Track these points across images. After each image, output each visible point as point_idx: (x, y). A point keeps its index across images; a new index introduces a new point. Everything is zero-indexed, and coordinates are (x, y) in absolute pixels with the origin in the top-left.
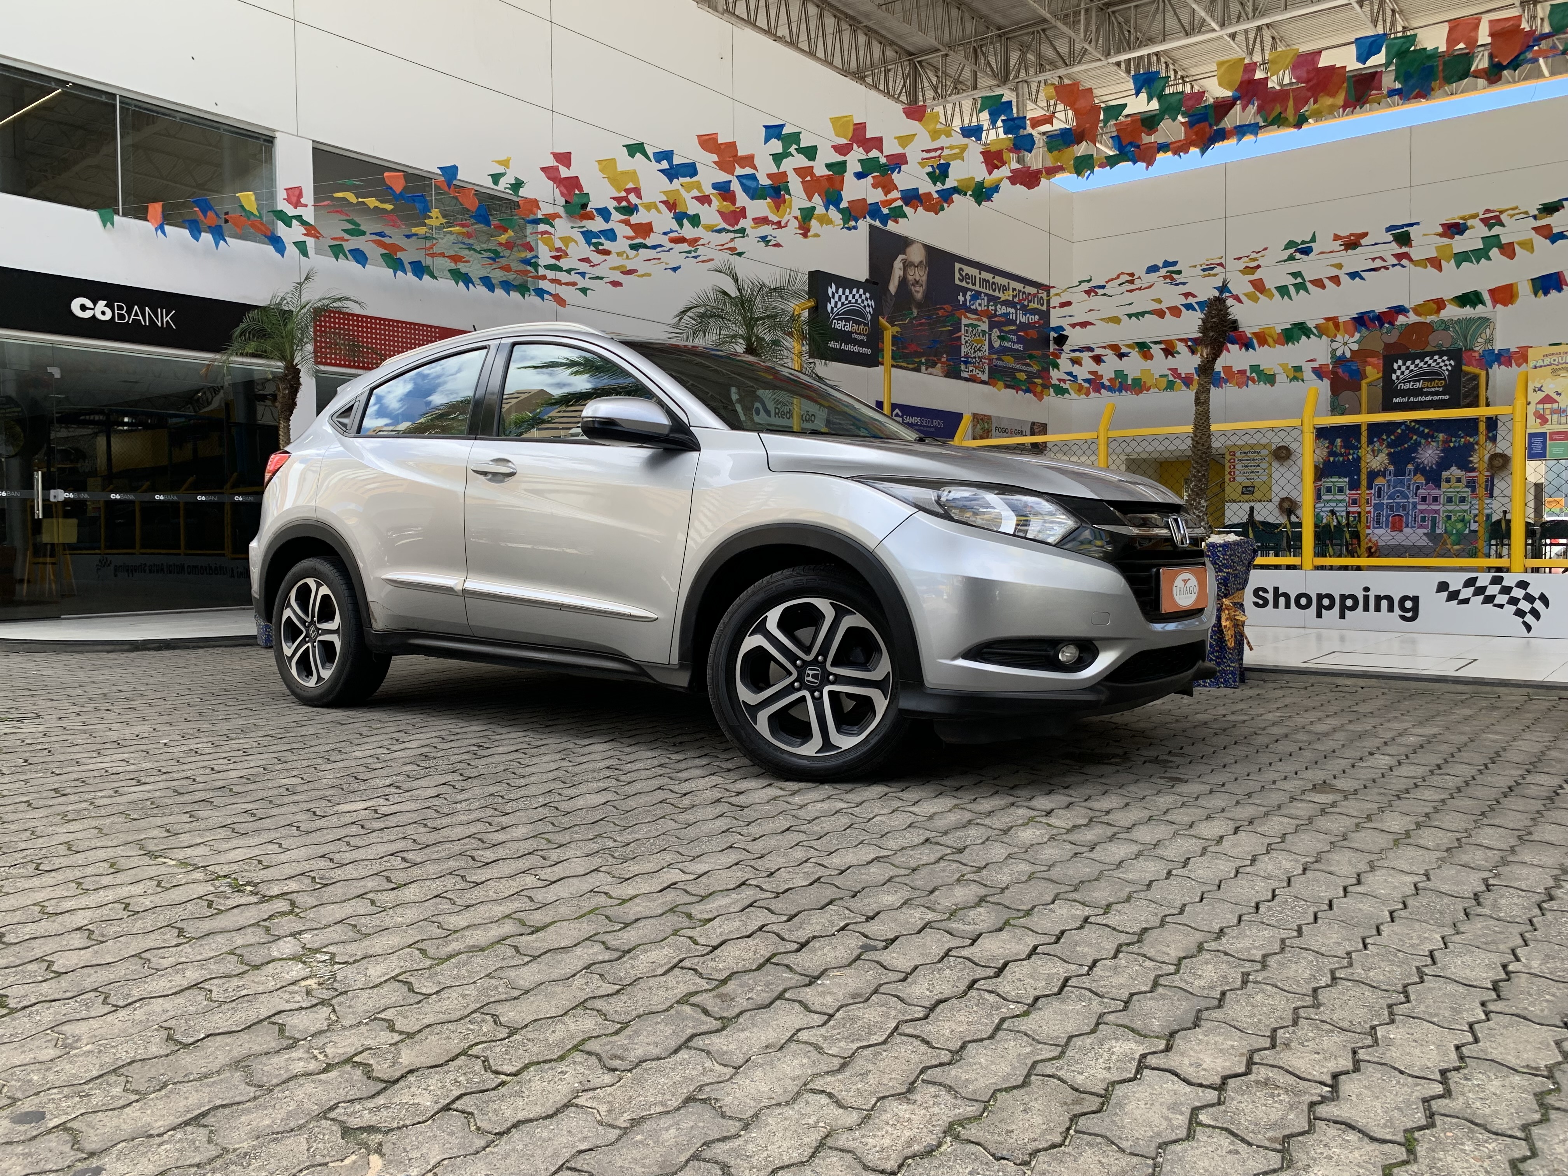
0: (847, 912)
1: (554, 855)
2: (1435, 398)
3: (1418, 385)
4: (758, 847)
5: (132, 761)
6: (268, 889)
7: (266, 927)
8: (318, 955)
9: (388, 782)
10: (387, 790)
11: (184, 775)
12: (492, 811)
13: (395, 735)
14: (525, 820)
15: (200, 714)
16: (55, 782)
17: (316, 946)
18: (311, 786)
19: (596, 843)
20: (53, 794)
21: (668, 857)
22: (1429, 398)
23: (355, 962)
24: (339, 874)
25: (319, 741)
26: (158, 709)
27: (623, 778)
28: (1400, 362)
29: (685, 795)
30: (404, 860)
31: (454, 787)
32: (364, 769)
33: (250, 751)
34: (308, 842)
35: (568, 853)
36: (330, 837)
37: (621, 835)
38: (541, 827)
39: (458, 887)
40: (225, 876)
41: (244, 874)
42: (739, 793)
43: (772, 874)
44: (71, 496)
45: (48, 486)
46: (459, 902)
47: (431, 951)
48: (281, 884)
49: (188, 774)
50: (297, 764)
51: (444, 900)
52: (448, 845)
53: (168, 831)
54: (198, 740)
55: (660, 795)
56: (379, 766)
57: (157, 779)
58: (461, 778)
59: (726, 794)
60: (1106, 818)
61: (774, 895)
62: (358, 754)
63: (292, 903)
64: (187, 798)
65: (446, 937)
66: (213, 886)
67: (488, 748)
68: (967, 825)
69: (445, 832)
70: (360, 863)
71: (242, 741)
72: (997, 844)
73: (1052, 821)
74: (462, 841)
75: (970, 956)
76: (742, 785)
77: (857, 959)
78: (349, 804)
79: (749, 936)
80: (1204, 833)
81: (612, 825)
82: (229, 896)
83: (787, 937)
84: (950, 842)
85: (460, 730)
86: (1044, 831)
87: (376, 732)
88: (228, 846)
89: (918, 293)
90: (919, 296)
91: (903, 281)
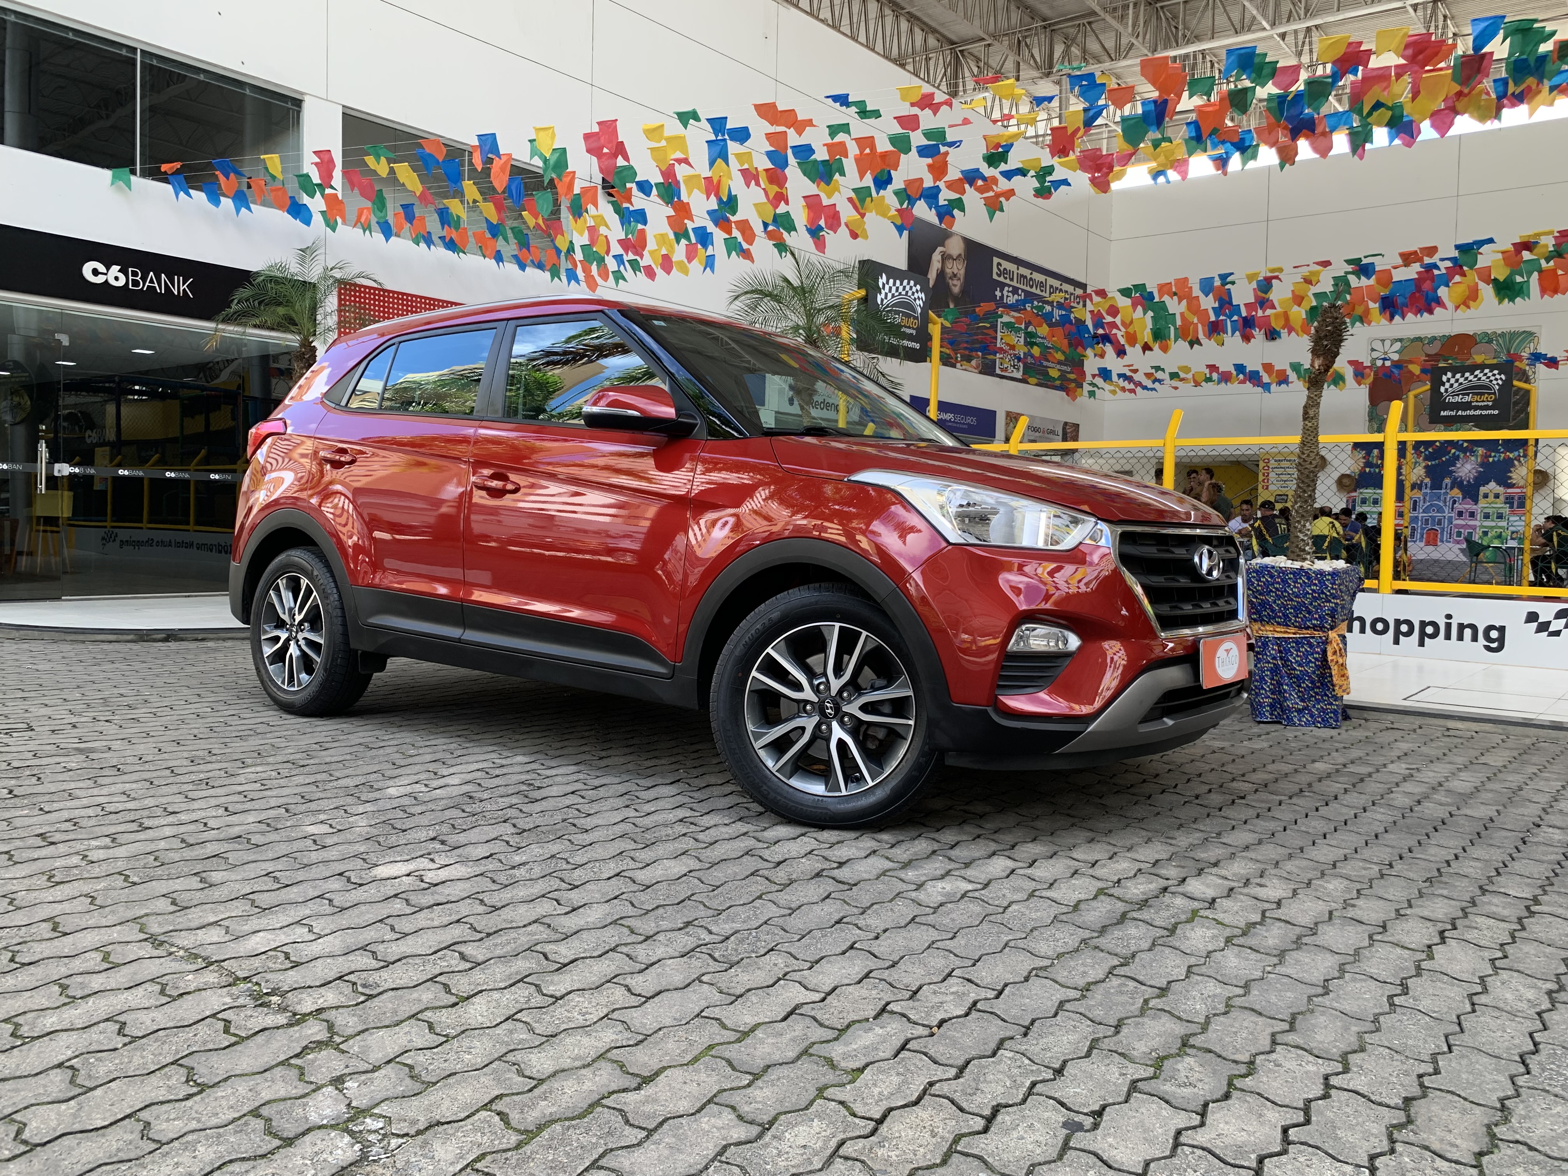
0: (1027, 1061)
1: (643, 953)
2: (1484, 412)
3: (1467, 399)
4: (884, 947)
5: (133, 795)
6: (299, 1003)
7: (301, 1068)
8: (368, 1121)
9: (432, 834)
10: (431, 846)
11: (193, 817)
12: (558, 881)
13: (432, 767)
14: (598, 896)
15: (211, 729)
16: (41, 823)
17: (365, 1102)
18: (341, 837)
19: (688, 934)
20: (39, 842)
21: (778, 962)
22: (1478, 412)
23: (419, 1133)
24: (387, 978)
25: (346, 771)
27: (701, 836)
28: (1449, 375)
29: (779, 864)
30: (463, 957)
31: (508, 843)
32: (401, 814)
33: (269, 784)
34: (345, 923)
35: (656, 949)
36: (371, 917)
37: (716, 923)
38: (620, 909)
39: (533, 1003)
40: (245, 979)
41: (269, 976)
42: (841, 864)
43: (915, 993)
44: (77, 470)
45: (54, 458)
46: (538, 1028)
47: (515, 1117)
48: (315, 993)
49: (198, 815)
50: (324, 805)
51: (520, 1025)
52: (513, 934)
53: (174, 903)
54: (209, 767)
55: (751, 864)
56: (419, 809)
57: (163, 821)
58: (514, 830)
59: (826, 865)
60: (1279, 913)
61: (926, 1032)
62: (392, 791)
63: (331, 1027)
64: (198, 852)
65: (530, 1090)
66: (231, 995)
67: (539, 788)
68: (1123, 918)
69: (506, 913)
70: (410, 960)
71: (259, 769)
72: (1167, 950)
73: (1220, 916)
74: (529, 928)
75: (1209, 1146)
76: (842, 852)
77: (1066, 1147)
78: (390, 866)
79: (916, 1103)
80: (1406, 940)
81: (701, 907)
82: (249, 1013)
83: (964, 1105)
84: (1110, 947)
85: (504, 762)
86: (1215, 932)
87: (410, 761)
88: (247, 928)
89: (956, 287)
90: (956, 290)
91: (941, 274)
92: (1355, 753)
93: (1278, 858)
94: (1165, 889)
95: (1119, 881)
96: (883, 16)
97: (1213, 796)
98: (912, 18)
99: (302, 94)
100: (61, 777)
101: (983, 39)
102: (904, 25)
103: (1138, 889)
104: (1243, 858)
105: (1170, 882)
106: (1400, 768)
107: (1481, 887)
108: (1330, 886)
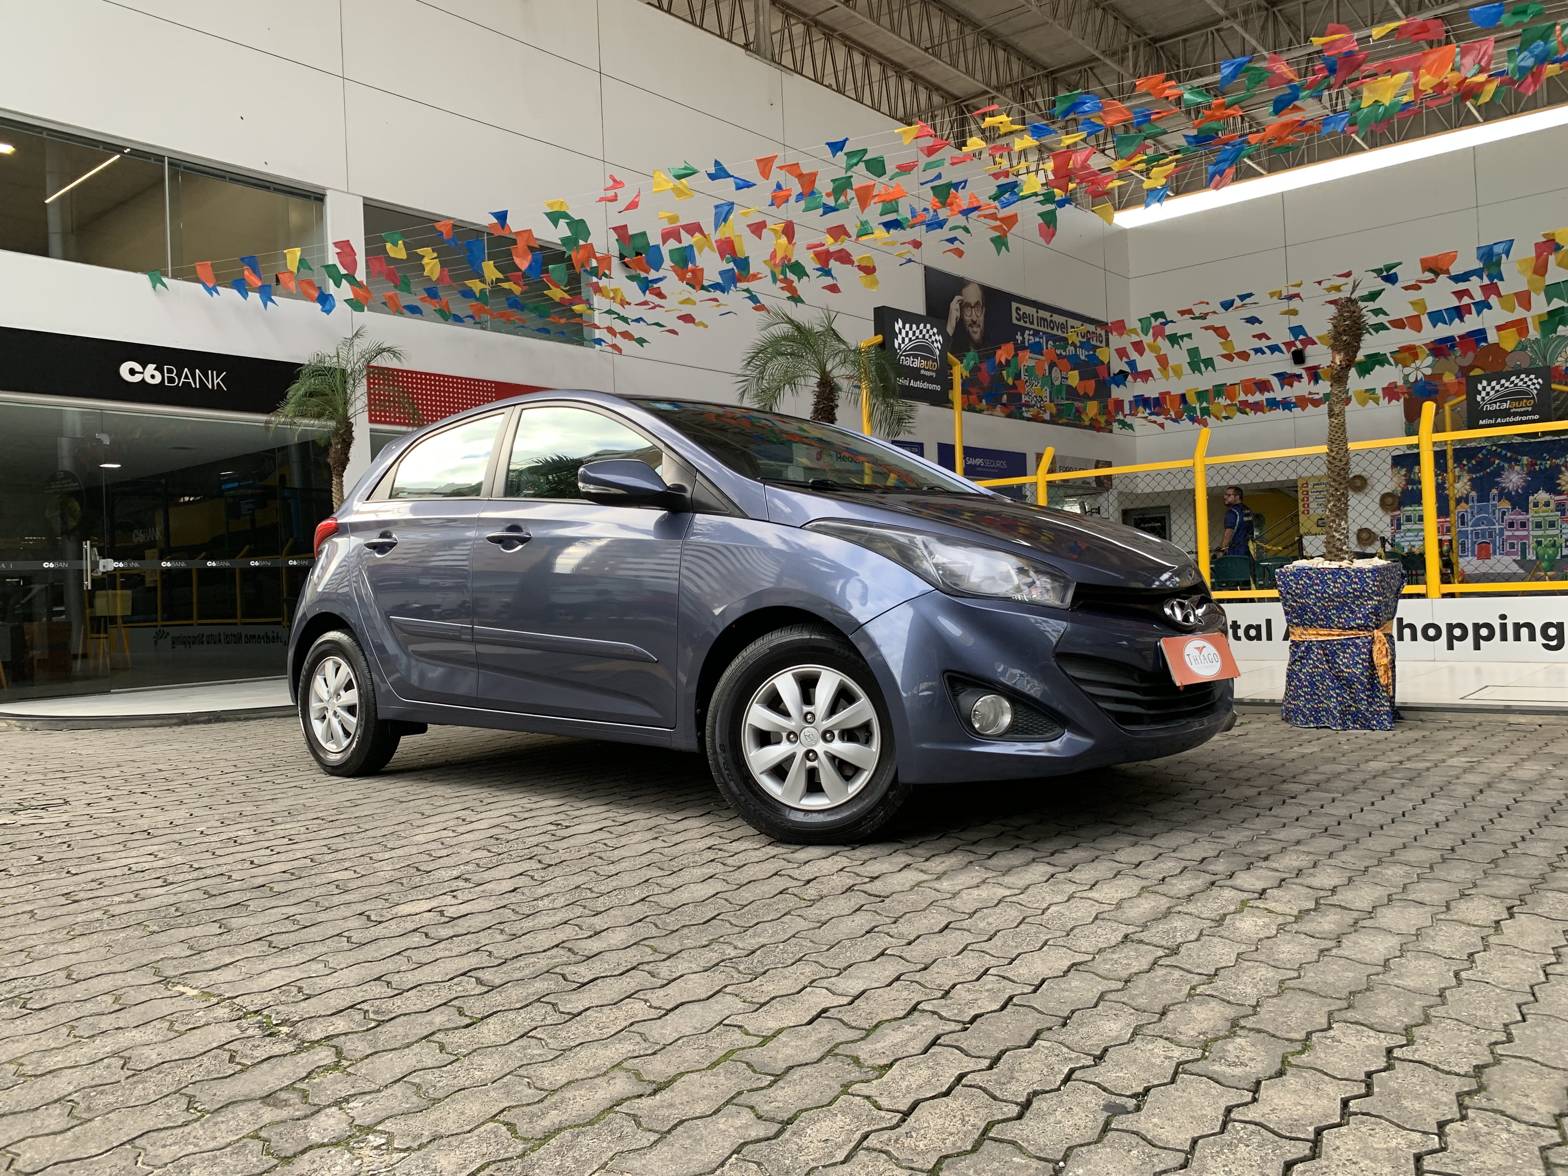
0: (1065, 1050)
1: (665, 970)
2: (1524, 418)
3: (1507, 406)
4: (917, 952)
5: (161, 855)
6: (309, 1031)
7: (304, 1091)
8: (371, 1137)
9: (455, 873)
10: (455, 884)
11: (218, 870)
12: (581, 909)
13: (461, 814)
14: (621, 921)
15: (244, 794)
16: (68, 884)
17: (368, 1120)
18: (365, 881)
19: (712, 950)
20: (63, 900)
21: (807, 970)
23: (420, 1147)
24: (399, 1005)
25: (375, 824)
26: (198, 790)
27: (730, 861)
28: (1485, 383)
29: (809, 882)
30: (479, 981)
31: (532, 877)
32: (427, 858)
33: (297, 839)
34: (362, 958)
35: (680, 966)
36: (388, 951)
37: (742, 939)
38: (644, 930)
39: (549, 1021)
40: (256, 1012)
41: (280, 1008)
42: (873, 879)
43: (948, 992)
44: (121, 565)
45: (97, 555)
46: (553, 1044)
47: (523, 1127)
48: (327, 1021)
49: (223, 869)
50: (349, 853)
51: (533, 1042)
52: (532, 959)
53: (191, 948)
54: (239, 826)
55: (779, 883)
56: (444, 852)
57: (188, 876)
58: (539, 866)
59: (859, 880)
60: (1335, 900)
61: (959, 1027)
62: (420, 838)
63: (339, 1053)
64: (220, 901)
65: (541, 1101)
66: (238, 1027)
67: (567, 827)
68: (1167, 914)
69: (527, 940)
70: (426, 987)
71: (288, 826)
72: (1216, 940)
73: (1271, 905)
74: (548, 953)
75: (1262, 1120)
76: (874, 868)
77: (1106, 1128)
78: (410, 904)
79: (947, 1094)
80: (1472, 917)
81: (728, 925)
82: (257, 1043)
83: (997, 1093)
84: (1156, 940)
85: (534, 806)
86: (1267, 920)
87: (439, 810)
88: (264, 967)
89: (976, 334)
90: (977, 337)
91: (961, 322)
92: (1412, 751)
93: (1331, 849)
94: (1213, 884)
95: (1163, 879)
96: (886, 78)
97: (1262, 798)
98: (916, 78)
99: (324, 189)
100: (92, 843)
101: (986, 92)
102: (908, 85)
103: (1183, 886)
104: (1296, 851)
105: (1217, 877)
106: (1460, 761)
107: (1550, 865)
108: (1390, 872)
